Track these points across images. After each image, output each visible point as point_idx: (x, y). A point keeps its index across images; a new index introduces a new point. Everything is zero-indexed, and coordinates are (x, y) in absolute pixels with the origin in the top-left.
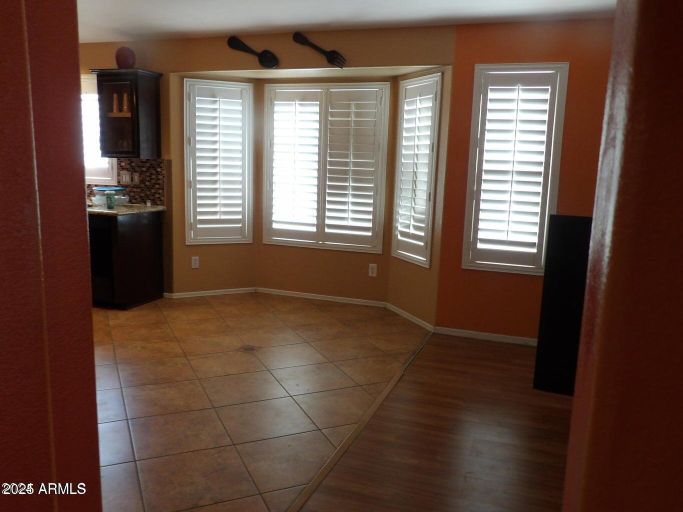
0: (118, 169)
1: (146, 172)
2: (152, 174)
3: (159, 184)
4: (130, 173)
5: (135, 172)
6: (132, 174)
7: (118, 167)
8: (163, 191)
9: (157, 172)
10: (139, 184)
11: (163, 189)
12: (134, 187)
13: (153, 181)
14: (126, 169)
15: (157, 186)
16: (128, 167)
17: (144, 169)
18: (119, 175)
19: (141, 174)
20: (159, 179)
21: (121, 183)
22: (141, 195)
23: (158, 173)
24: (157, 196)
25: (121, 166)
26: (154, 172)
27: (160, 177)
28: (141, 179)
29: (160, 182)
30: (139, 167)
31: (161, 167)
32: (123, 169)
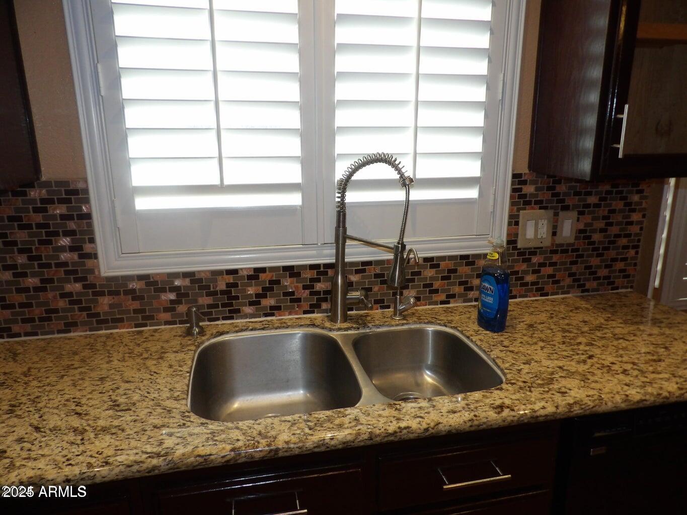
0: (513, 204)
1: (597, 206)
2: (612, 211)
3: (628, 236)
4: (551, 213)
5: (566, 208)
6: (556, 214)
7: (512, 197)
8: (637, 253)
9: (628, 204)
10: (572, 241)
11: (636, 247)
12: (554, 252)
13: (614, 230)
14: (536, 203)
15: (624, 241)
16: (546, 196)
17: (592, 200)
18: (514, 221)
19: (581, 213)
20: (631, 223)
21: (520, 245)
22: (574, 269)
23: (630, 207)
24: (620, 265)
25: (523, 196)
26: (620, 205)
27: (635, 217)
28: (581, 226)
29: (635, 229)
30: (577, 194)
31: (640, 192)
32: (527, 203)
